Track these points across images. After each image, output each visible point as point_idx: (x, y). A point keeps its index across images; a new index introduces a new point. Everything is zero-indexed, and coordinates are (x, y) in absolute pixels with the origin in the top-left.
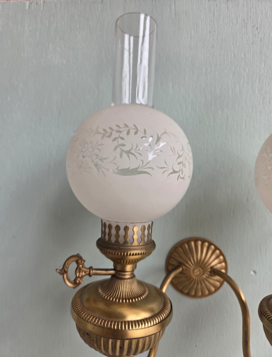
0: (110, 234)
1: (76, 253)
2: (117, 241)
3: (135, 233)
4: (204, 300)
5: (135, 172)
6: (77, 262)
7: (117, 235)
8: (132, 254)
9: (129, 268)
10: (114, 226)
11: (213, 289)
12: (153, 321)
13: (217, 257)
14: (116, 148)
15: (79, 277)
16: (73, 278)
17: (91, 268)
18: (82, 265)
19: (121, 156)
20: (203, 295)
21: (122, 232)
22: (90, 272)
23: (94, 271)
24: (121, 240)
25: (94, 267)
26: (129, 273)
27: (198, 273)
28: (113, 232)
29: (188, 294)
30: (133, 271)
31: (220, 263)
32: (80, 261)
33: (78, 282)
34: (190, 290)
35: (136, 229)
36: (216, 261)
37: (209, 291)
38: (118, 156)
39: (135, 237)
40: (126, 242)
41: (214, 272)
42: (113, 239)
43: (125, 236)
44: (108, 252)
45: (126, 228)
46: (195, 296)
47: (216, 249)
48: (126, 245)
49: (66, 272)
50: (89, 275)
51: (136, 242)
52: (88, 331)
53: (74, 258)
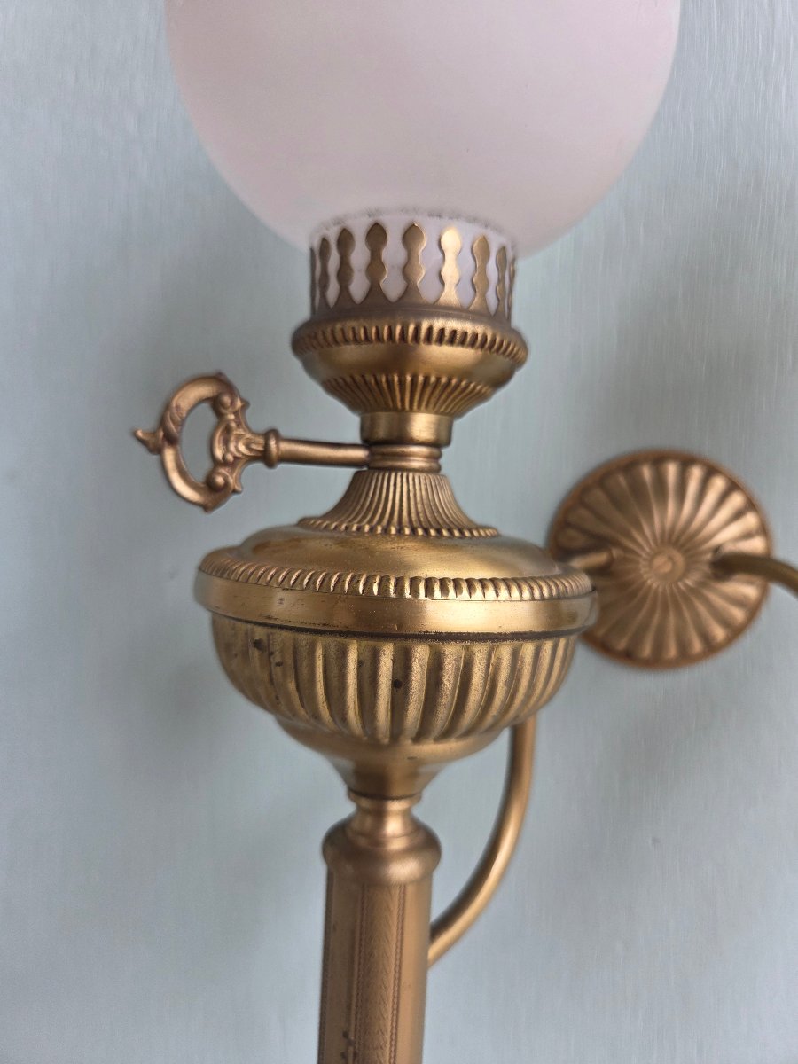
0: (344, 273)
1: (209, 369)
2: (375, 290)
3: (450, 257)
4: (685, 678)
6: (215, 403)
7: (375, 266)
8: (435, 334)
9: (422, 424)
10: (359, 229)
11: (719, 633)
12: (532, 588)
13: (738, 515)
15: (225, 463)
16: (200, 470)
17: (272, 433)
18: (236, 413)
20: (685, 657)
21: (393, 252)
22: (266, 446)
23: (285, 446)
24: (392, 286)
25: (283, 432)
26: (424, 450)
27: (667, 568)
28: (359, 256)
29: (628, 657)
30: (438, 444)
31: (747, 535)
32: (227, 399)
33: (220, 480)
34: (637, 640)
35: (450, 241)
36: (735, 529)
37: (706, 638)
39: (450, 272)
40: (410, 289)
41: (728, 565)
42: (358, 288)
43: (407, 271)
44: (339, 335)
45: (411, 235)
46: (656, 662)
47: (733, 486)
48: (411, 304)
49: (171, 440)
50: (265, 458)
51: (450, 295)
52: (260, 633)
53: (205, 390)
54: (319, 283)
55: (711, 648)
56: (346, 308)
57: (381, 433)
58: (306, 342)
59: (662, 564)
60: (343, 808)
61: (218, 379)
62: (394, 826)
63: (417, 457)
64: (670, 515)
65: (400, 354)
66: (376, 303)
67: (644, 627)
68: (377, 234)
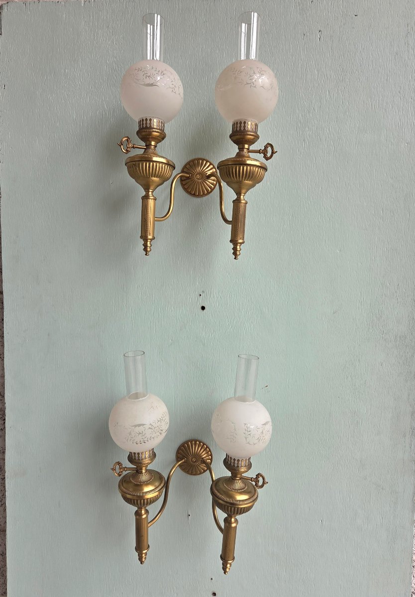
0: (143, 124)
2: (146, 126)
3: (155, 122)
4: (205, 198)
5: (152, 85)
6: (127, 140)
7: (146, 123)
8: (154, 131)
9: (153, 143)
10: (144, 119)
11: (210, 189)
14: (144, 75)
15: (129, 148)
16: (126, 149)
17: (134, 144)
18: (130, 142)
19: (146, 77)
20: (204, 195)
21: (148, 122)
23: (136, 146)
24: (148, 126)
25: (136, 144)
28: (144, 122)
29: (194, 195)
30: (155, 146)
32: (129, 140)
33: (128, 150)
34: (195, 191)
35: (155, 120)
38: (145, 78)
39: (155, 124)
40: (150, 126)
42: (144, 126)
43: (150, 124)
45: (150, 120)
46: (199, 196)
47: (211, 164)
48: (151, 128)
49: (122, 145)
50: (133, 147)
51: (155, 127)
52: (134, 163)
53: (126, 139)
54: (140, 126)
55: (209, 193)
56: (143, 128)
57: (148, 144)
58: (138, 133)
59: (198, 176)
60: (144, 193)
61: (128, 137)
62: (150, 193)
63: (153, 147)
64: (199, 169)
65: (150, 134)
66: (146, 127)
67: (196, 188)
68: (146, 120)
